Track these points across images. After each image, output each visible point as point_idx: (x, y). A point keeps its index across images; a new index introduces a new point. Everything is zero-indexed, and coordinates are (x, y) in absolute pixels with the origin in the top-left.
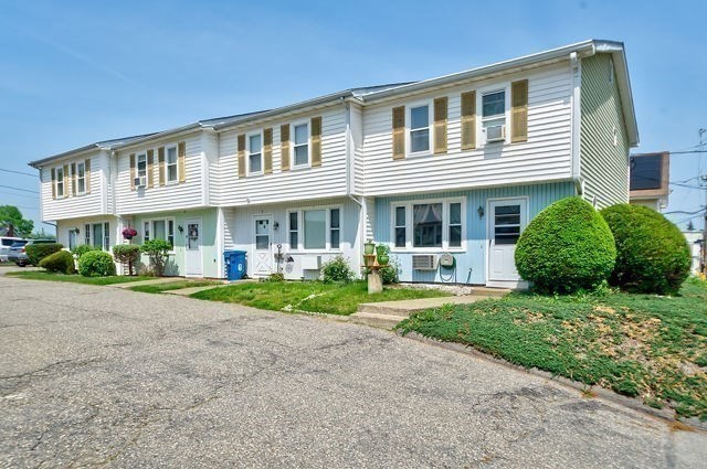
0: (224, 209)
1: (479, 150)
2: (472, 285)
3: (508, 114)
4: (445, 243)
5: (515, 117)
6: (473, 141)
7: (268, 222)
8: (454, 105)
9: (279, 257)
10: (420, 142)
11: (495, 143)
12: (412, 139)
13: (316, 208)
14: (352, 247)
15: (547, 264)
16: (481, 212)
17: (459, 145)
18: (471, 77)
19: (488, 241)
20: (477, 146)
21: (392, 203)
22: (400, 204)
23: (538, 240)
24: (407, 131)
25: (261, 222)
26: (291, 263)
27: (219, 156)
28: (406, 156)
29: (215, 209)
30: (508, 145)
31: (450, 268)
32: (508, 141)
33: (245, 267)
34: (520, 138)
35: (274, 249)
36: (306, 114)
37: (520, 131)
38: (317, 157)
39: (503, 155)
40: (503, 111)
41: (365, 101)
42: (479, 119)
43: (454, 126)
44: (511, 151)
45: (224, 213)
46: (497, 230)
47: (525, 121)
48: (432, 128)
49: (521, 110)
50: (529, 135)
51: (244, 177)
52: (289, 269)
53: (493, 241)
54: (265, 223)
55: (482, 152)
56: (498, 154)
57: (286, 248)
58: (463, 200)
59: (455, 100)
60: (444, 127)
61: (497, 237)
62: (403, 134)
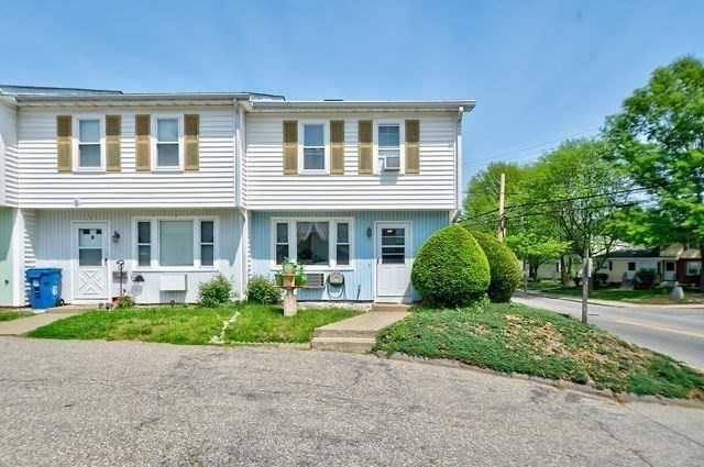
0: (25, 211)
1: (375, 176)
2: (360, 302)
3: (403, 148)
4: (333, 262)
5: (409, 151)
6: (370, 167)
7: (99, 232)
8: (352, 130)
9: (120, 276)
10: (314, 160)
11: (391, 172)
12: (305, 156)
13: (179, 218)
14: (231, 264)
15: (453, 281)
16: (369, 233)
17: (356, 169)
18: (370, 108)
19: (375, 261)
20: (374, 172)
21: (273, 218)
22: (282, 220)
23: (442, 260)
24: (300, 148)
25: (87, 232)
26: (140, 284)
27: (18, 138)
28: (299, 172)
29: (10, 210)
30: (403, 175)
31: (339, 286)
32: (403, 171)
33: (60, 291)
34: (413, 171)
35: (112, 266)
36: (177, 108)
37: (413, 164)
38: (193, 159)
39: (398, 183)
40: (398, 144)
41: (254, 108)
42: (375, 148)
43: (351, 150)
44: (405, 180)
45: (25, 217)
46: (384, 250)
47: (417, 156)
48: (328, 148)
49: (414, 146)
50: (421, 168)
51: (70, 172)
52: (137, 290)
53: (381, 260)
54: (93, 233)
55: (378, 178)
56: (394, 182)
57: (132, 266)
58: (351, 221)
59: (352, 125)
60: (342, 149)
61: (384, 257)
62: (295, 150)
